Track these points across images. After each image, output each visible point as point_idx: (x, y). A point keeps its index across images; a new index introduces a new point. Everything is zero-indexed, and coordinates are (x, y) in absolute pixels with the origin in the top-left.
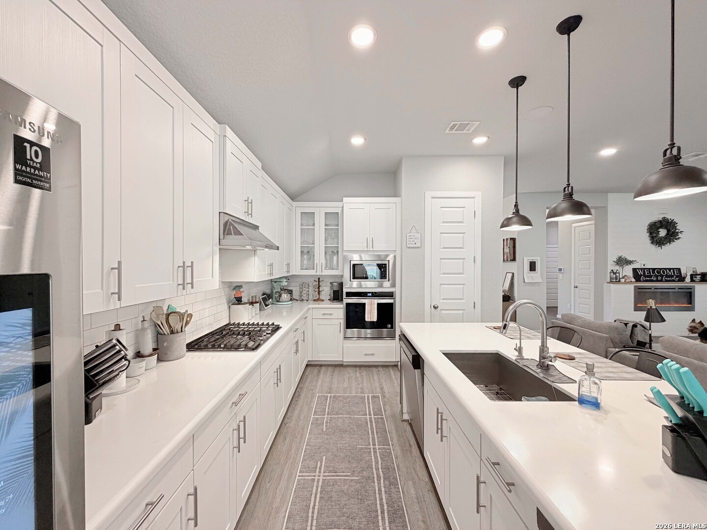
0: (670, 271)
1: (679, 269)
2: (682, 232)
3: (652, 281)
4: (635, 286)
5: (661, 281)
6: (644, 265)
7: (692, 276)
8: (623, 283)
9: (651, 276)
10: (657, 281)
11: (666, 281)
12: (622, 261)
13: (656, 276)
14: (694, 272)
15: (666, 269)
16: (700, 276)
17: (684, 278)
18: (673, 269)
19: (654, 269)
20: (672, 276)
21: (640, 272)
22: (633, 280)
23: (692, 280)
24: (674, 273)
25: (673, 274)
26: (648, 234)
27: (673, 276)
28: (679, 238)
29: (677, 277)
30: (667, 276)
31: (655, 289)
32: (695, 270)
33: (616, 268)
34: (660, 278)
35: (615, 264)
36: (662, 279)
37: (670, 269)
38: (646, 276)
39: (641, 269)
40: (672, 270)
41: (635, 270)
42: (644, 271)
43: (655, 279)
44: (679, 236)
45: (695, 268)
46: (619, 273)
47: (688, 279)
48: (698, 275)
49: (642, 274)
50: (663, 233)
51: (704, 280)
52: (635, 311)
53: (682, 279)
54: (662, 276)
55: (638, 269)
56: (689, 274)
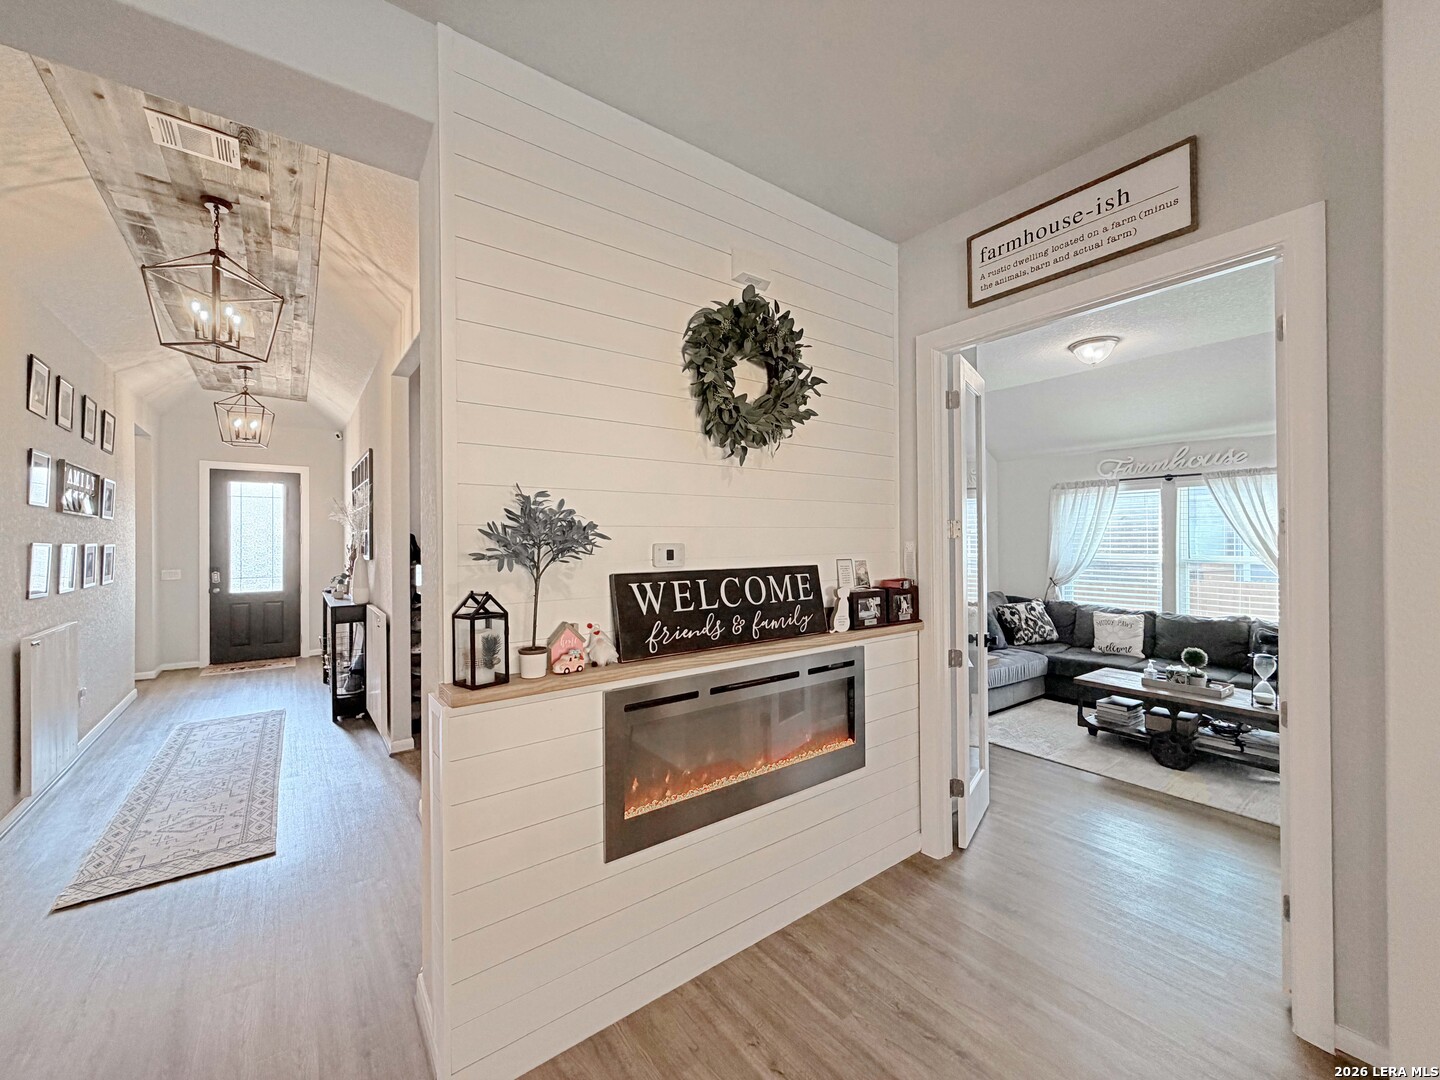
0: (780, 584)
1: (813, 570)
2: (819, 381)
3: (702, 645)
4: (609, 697)
5: (745, 639)
6: (670, 555)
7: (853, 599)
8: (536, 688)
9: (697, 619)
10: (728, 641)
11: (767, 636)
13: (724, 615)
14: (859, 580)
15: (764, 573)
16: (878, 600)
17: (831, 611)
18: (792, 571)
19: (714, 577)
20: (785, 609)
21: (648, 601)
23: (856, 624)
24: (796, 595)
25: (791, 599)
27: (793, 605)
28: (809, 414)
29: (807, 608)
30: (771, 611)
31: (714, 691)
32: (862, 572)
34: (738, 625)
36: (747, 628)
37: (779, 573)
38: (675, 621)
39: (654, 578)
40: (787, 577)
41: (624, 587)
42: (669, 589)
43: (717, 633)
44: (810, 405)
45: (862, 564)
46: (504, 616)
47: (841, 620)
48: (873, 595)
49: (657, 607)
50: (749, 380)
51: (888, 618)
52: (609, 858)
53: (821, 622)
54: (747, 612)
55: (641, 578)
56: (844, 595)
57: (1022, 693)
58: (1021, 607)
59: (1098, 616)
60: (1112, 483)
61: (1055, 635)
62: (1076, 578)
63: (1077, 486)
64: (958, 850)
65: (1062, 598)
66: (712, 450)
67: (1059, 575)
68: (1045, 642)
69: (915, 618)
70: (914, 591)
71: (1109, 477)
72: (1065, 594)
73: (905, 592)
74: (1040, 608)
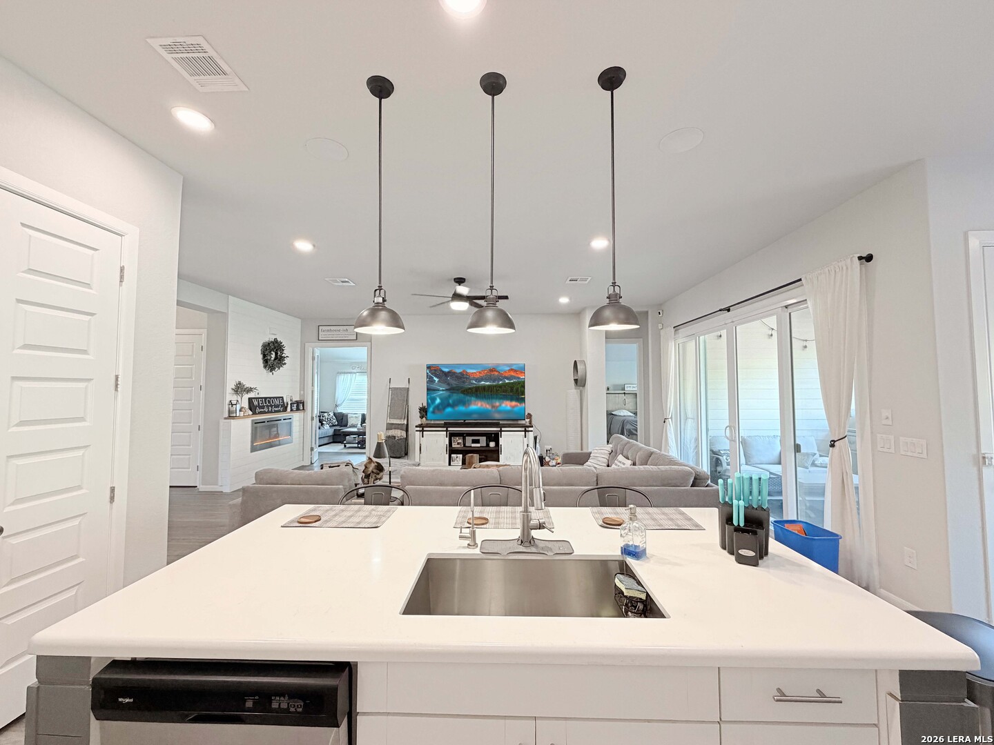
0: (277, 400)
1: (282, 397)
2: (288, 357)
3: (265, 413)
4: (253, 420)
5: (271, 412)
6: (258, 394)
7: (291, 404)
8: (241, 418)
9: (264, 407)
10: (269, 412)
11: (276, 412)
12: (240, 389)
13: (268, 406)
14: (291, 400)
15: (274, 398)
16: (296, 405)
17: (286, 407)
18: (279, 398)
19: (266, 398)
20: (277, 406)
21: (255, 403)
22: (251, 413)
23: (292, 410)
24: (279, 402)
25: (279, 404)
26: (261, 356)
28: (285, 364)
29: (282, 406)
30: (275, 406)
31: (268, 422)
32: (292, 398)
33: (234, 398)
34: (270, 408)
35: (233, 392)
36: (272, 409)
37: (276, 398)
38: (260, 407)
39: (256, 398)
41: (250, 400)
42: (258, 401)
43: (267, 411)
44: (285, 361)
45: (291, 396)
47: (289, 409)
48: (294, 403)
49: (257, 404)
50: (273, 356)
51: (298, 409)
52: (251, 452)
53: (285, 410)
54: (271, 406)
55: (254, 398)
56: (289, 403)
57: (326, 441)
58: (326, 414)
59: (349, 415)
60: (355, 373)
61: (337, 423)
62: (343, 404)
63: (345, 373)
64: (312, 463)
65: (339, 411)
66: (265, 371)
67: (339, 403)
68: (334, 426)
69: (303, 409)
70: (303, 403)
71: (354, 371)
72: (339, 410)
73: (301, 403)
74: (332, 414)
